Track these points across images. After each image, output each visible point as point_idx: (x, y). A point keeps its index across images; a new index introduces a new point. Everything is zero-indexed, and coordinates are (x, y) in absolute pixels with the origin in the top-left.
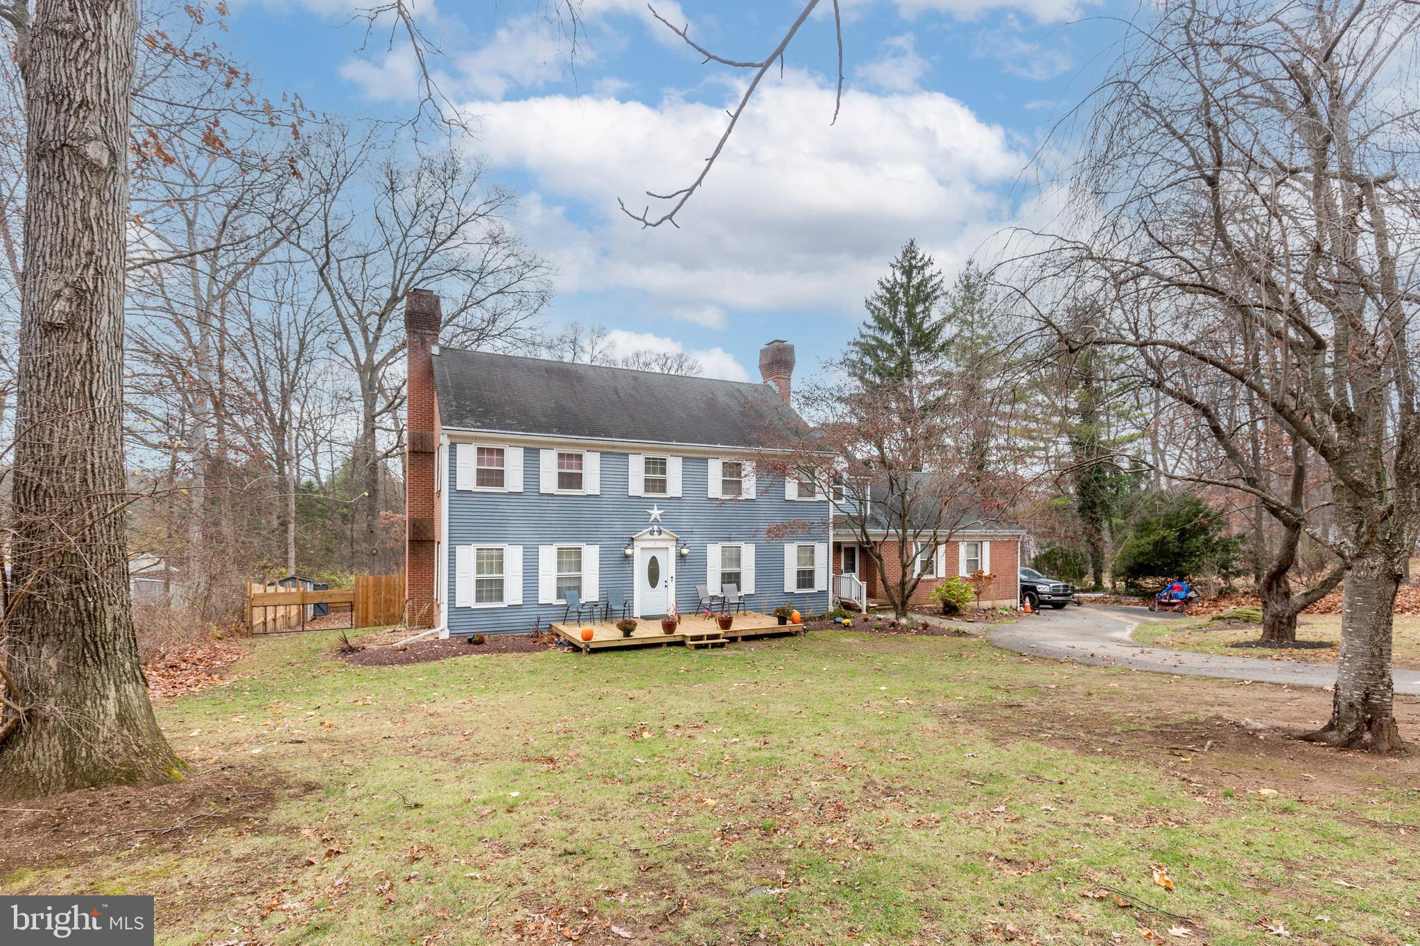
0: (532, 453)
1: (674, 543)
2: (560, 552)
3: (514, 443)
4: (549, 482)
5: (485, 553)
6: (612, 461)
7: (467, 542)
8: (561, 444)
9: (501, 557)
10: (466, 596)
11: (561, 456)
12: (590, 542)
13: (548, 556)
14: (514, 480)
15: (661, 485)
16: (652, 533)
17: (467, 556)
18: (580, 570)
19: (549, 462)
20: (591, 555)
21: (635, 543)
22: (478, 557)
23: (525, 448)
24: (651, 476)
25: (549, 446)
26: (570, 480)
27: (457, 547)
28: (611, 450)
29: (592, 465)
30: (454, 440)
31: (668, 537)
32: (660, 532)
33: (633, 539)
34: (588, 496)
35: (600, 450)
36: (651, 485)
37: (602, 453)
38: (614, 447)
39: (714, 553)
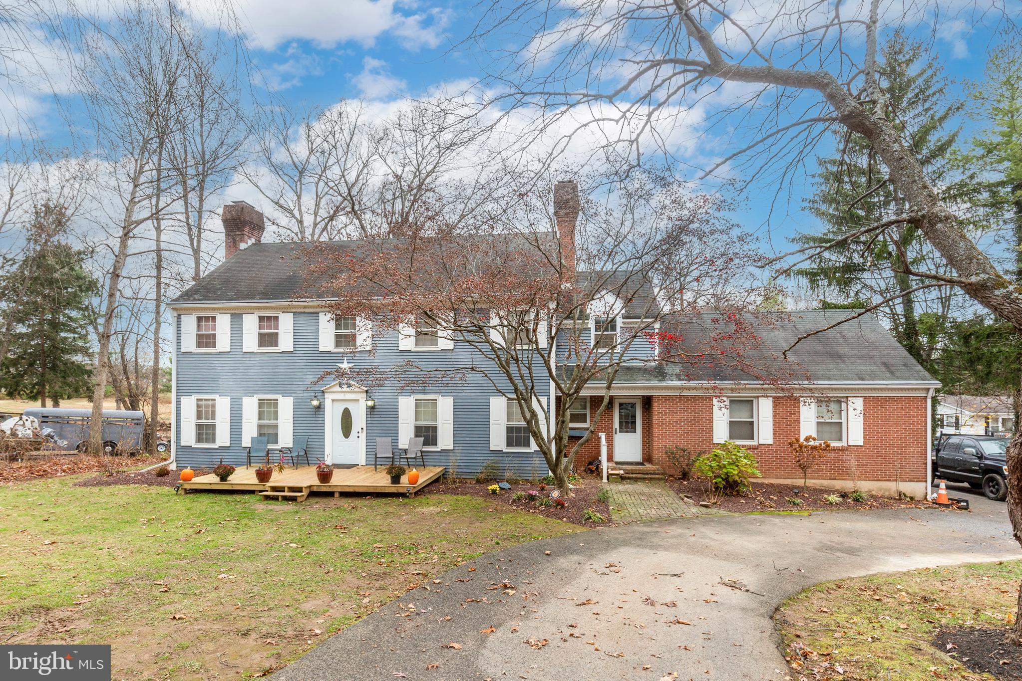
0: (237, 318)
1: (364, 395)
2: (261, 403)
3: (223, 310)
4: (250, 343)
5: (203, 403)
6: (303, 319)
7: (189, 394)
8: (260, 308)
9: (214, 406)
10: (189, 437)
11: (261, 319)
12: (285, 394)
13: (250, 406)
14: (223, 343)
15: (351, 339)
16: (340, 385)
17: (189, 404)
18: (277, 419)
19: (251, 324)
20: (286, 406)
21: (326, 396)
22: (198, 406)
23: (232, 315)
24: (343, 331)
25: (250, 311)
26: (268, 339)
27: (182, 397)
28: (302, 310)
29: (286, 325)
30: (180, 312)
31: (357, 390)
32: (349, 386)
33: (323, 392)
34: (283, 352)
35: (294, 310)
36: (340, 340)
37: (295, 314)
38: (305, 307)
39: (406, 406)
